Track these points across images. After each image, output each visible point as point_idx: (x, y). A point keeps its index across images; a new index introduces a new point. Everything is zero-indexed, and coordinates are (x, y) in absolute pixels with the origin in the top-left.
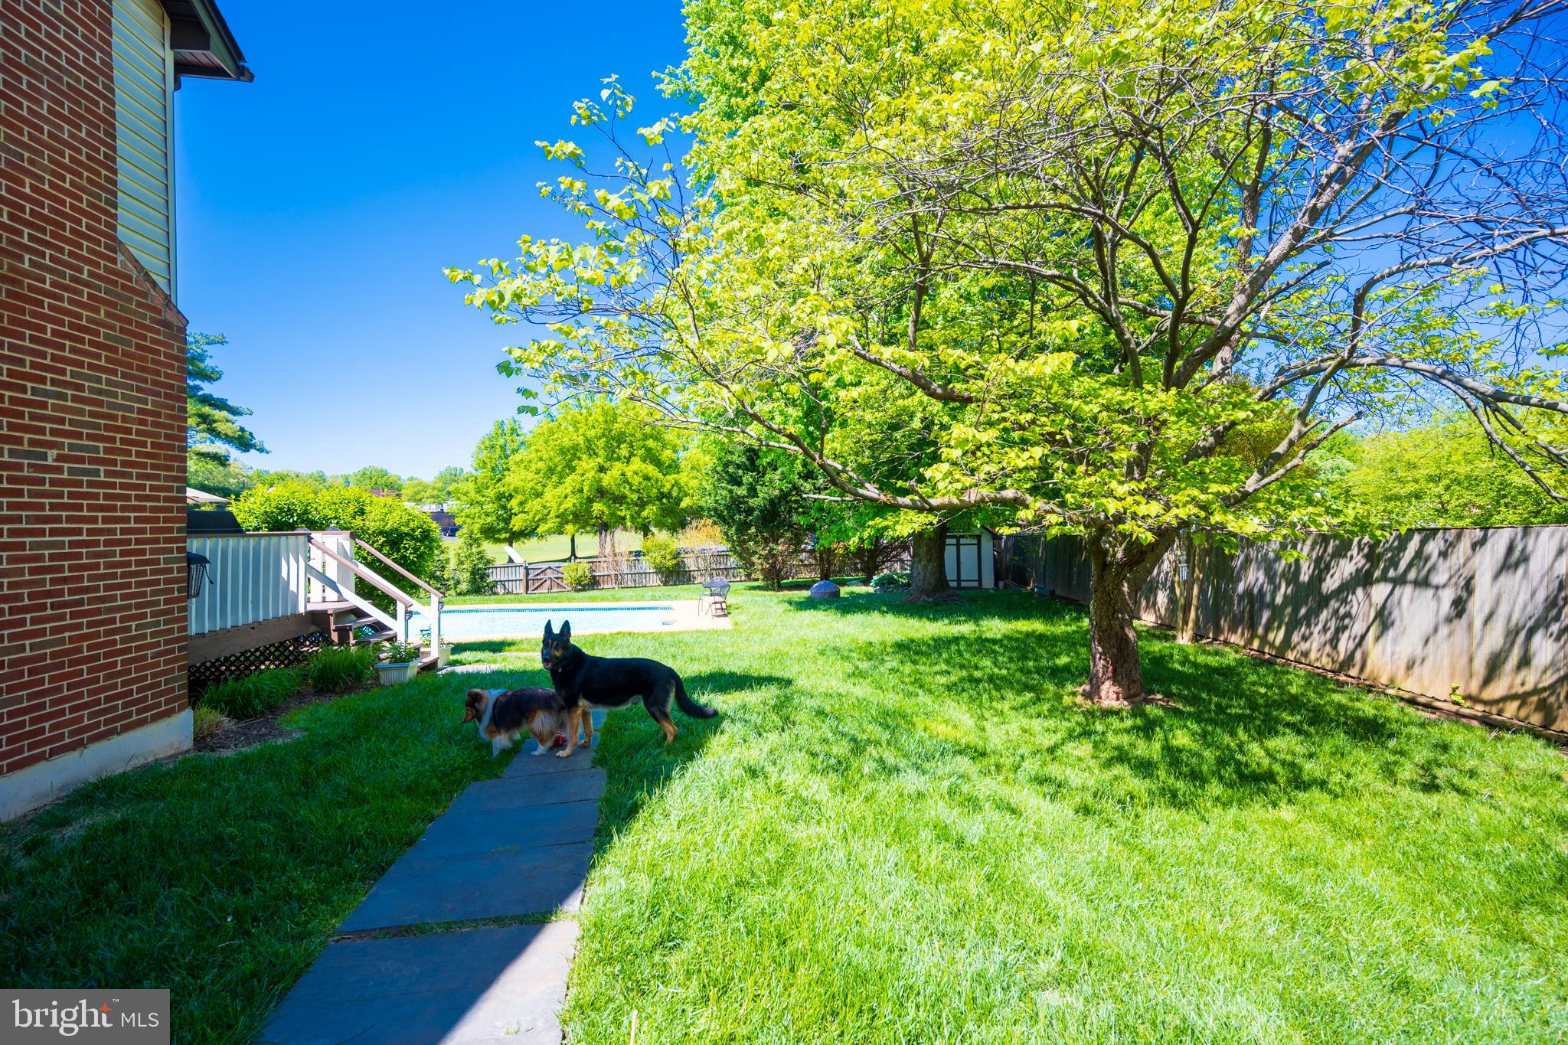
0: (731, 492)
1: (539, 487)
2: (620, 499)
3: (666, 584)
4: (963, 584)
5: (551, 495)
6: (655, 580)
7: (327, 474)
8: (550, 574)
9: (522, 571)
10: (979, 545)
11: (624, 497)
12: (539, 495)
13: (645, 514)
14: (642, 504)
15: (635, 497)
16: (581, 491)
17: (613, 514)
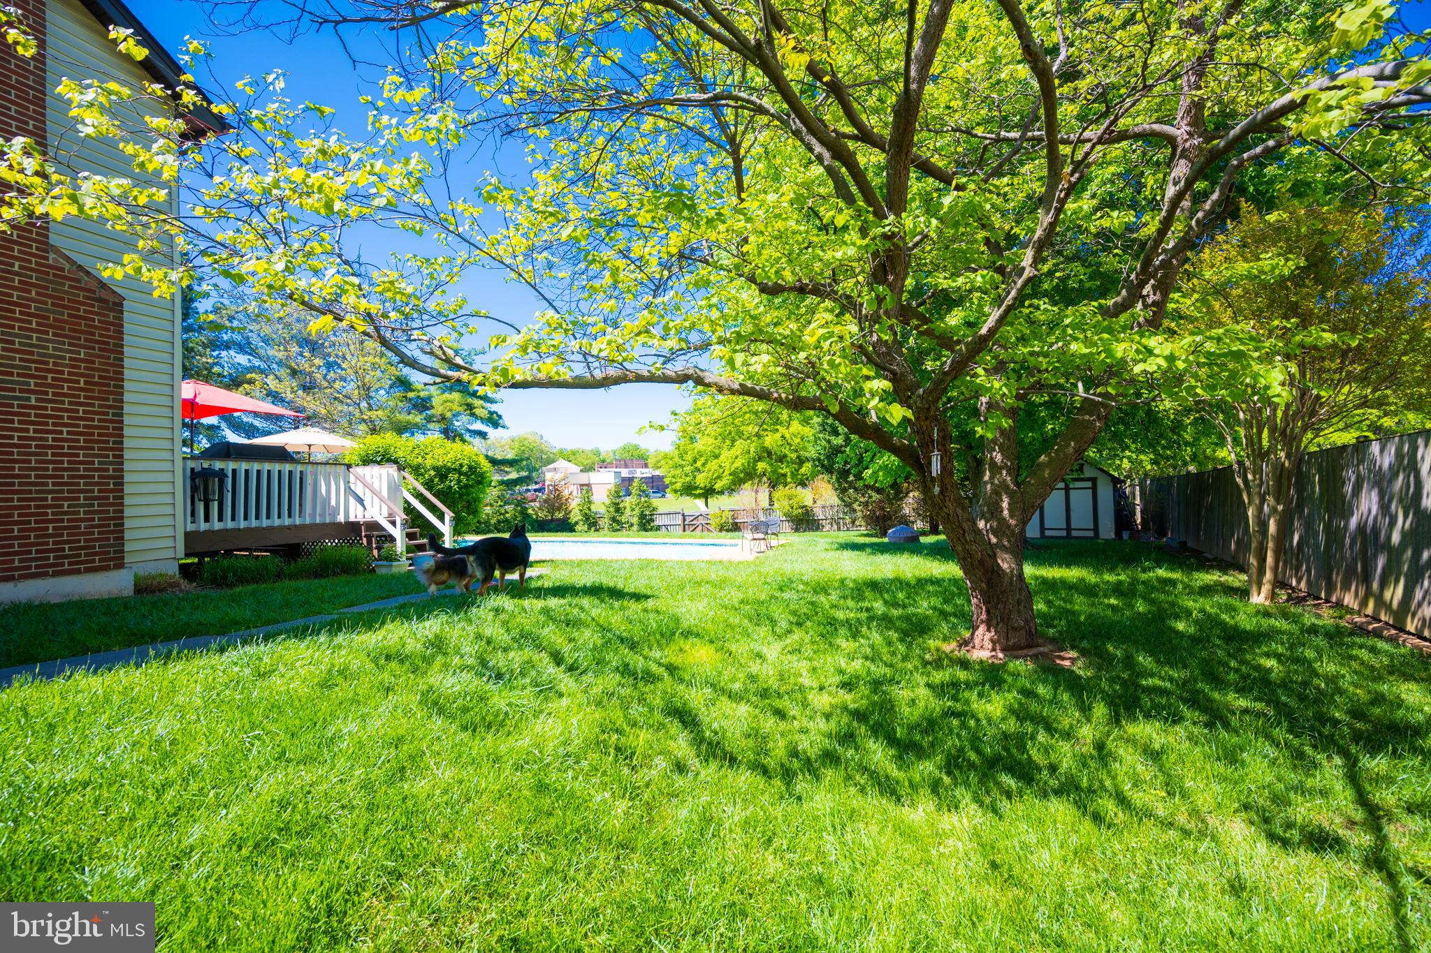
0: (829, 442)
1: (717, 451)
2: (782, 459)
3: (797, 530)
4: (1074, 533)
5: (726, 455)
6: (787, 527)
7: (602, 449)
8: (701, 520)
9: (681, 517)
10: (1094, 489)
11: (785, 456)
12: (717, 457)
13: (803, 470)
14: (801, 461)
15: (794, 456)
16: (749, 452)
17: (774, 472)
